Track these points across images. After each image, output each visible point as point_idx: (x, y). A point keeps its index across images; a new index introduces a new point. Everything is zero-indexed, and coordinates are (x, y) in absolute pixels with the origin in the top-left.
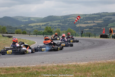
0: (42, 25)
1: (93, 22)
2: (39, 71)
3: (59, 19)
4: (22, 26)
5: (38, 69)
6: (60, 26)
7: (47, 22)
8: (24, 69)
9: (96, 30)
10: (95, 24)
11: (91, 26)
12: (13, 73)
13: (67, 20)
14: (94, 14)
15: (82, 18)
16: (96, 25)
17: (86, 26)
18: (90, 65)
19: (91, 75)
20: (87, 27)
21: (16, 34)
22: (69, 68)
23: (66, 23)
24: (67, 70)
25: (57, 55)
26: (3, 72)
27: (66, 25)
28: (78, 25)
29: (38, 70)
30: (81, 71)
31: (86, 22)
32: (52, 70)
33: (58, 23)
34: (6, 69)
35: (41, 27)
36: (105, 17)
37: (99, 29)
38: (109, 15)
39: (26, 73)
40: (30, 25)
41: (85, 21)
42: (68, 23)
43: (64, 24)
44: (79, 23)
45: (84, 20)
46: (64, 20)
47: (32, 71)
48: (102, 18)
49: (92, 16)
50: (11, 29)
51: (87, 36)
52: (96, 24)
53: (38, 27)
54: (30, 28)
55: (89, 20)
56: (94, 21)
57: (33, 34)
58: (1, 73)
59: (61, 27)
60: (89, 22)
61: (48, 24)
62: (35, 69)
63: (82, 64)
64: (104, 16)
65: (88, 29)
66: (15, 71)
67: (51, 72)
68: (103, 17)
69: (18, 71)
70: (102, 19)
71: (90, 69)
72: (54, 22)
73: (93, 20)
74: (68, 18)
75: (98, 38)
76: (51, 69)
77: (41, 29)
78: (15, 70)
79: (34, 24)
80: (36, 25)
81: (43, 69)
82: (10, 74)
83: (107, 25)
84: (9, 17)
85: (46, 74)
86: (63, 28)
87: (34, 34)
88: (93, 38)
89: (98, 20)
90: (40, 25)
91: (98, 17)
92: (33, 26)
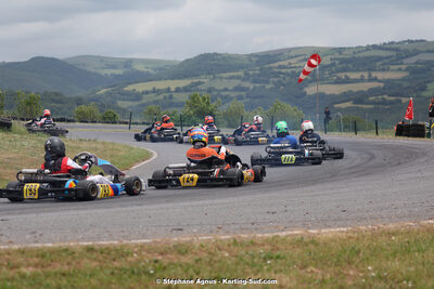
0: (178, 90)
1: (370, 75)
2: (164, 260)
3: (241, 67)
4: (103, 91)
5: (162, 254)
6: (244, 94)
7: (197, 76)
8: (109, 254)
9: (380, 106)
10: (374, 85)
11: (363, 92)
12: (66, 268)
13: (271, 68)
14: (374, 47)
15: (329, 63)
16: (379, 87)
17: (344, 94)
18: (358, 239)
19: (362, 278)
20: (346, 97)
21: (78, 124)
22: (278, 249)
23: (267, 82)
24: (271, 258)
25: (231, 200)
26: (29, 265)
27: (268, 87)
28: (311, 90)
29: (160, 258)
30: (322, 262)
31: (342, 75)
32: (215, 259)
33: (236, 83)
34: (42, 254)
35: (171, 97)
36: (413, 60)
37: (391, 103)
38: (428, 51)
39: (116, 268)
40: (130, 88)
41: (339, 75)
42: (276, 80)
43: (258, 85)
44: (315, 80)
45: (333, 69)
46: (261, 70)
47: (139, 261)
48: (405, 61)
49: (367, 54)
50: (58, 105)
51: (346, 128)
52: (382, 85)
54: (132, 100)
55: (352, 71)
56: (374, 74)
57: (143, 124)
58: (24, 270)
59: (247, 97)
60: (353, 76)
61: (200, 83)
62: (149, 255)
63: (327, 233)
64: (409, 54)
65: (349, 104)
66: (74, 263)
67: (211, 266)
68: (407, 57)
69: (86, 260)
70: (404, 67)
71: (358, 252)
72: (221, 78)
73: (370, 70)
74: (275, 61)
75: (389, 138)
76: (210, 253)
77: (171, 105)
78: (74, 258)
79: (148, 86)
80: (154, 89)
81: (180, 252)
82: (56, 274)
83: (424, 89)
84: (53, 59)
85: (191, 271)
86: (257, 100)
88: (369, 135)
89: (388, 70)
90: (169, 89)
91: (387, 58)
92: (143, 93)
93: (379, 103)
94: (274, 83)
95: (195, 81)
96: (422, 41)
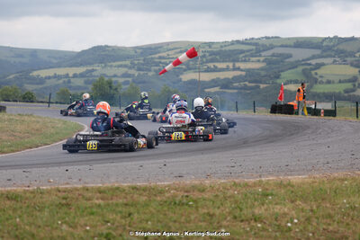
0: (75, 76)
1: (234, 66)
3: (128, 57)
4: (11, 77)
6: (130, 79)
7: (90, 64)
9: (243, 91)
10: (238, 73)
11: (228, 79)
13: (152, 58)
14: (238, 42)
15: (201, 54)
16: (240, 76)
17: (213, 80)
20: (214, 83)
23: (150, 71)
24: (269, 195)
26: (98, 198)
31: (211, 65)
32: (227, 195)
33: (124, 70)
35: (69, 82)
36: (270, 53)
37: (251, 88)
38: (282, 46)
39: (161, 201)
40: (35, 73)
41: (209, 64)
42: (157, 68)
43: (142, 73)
44: (189, 69)
45: (204, 60)
46: (144, 60)
48: (263, 54)
49: (232, 48)
52: (244, 73)
53: (61, 81)
54: (37, 84)
55: (220, 62)
56: (237, 65)
57: (57, 103)
59: (133, 82)
61: (93, 70)
64: (266, 48)
65: (217, 89)
68: (264, 50)
70: (262, 59)
72: (111, 66)
73: (234, 61)
74: (156, 53)
75: (264, 114)
79: (50, 72)
80: (55, 74)
83: (278, 77)
86: (140, 85)
87: (61, 103)
89: (249, 61)
90: (68, 75)
91: (248, 51)
92: (46, 78)
93: (241, 89)
94: (155, 71)
95: (90, 68)
96: (276, 37)
